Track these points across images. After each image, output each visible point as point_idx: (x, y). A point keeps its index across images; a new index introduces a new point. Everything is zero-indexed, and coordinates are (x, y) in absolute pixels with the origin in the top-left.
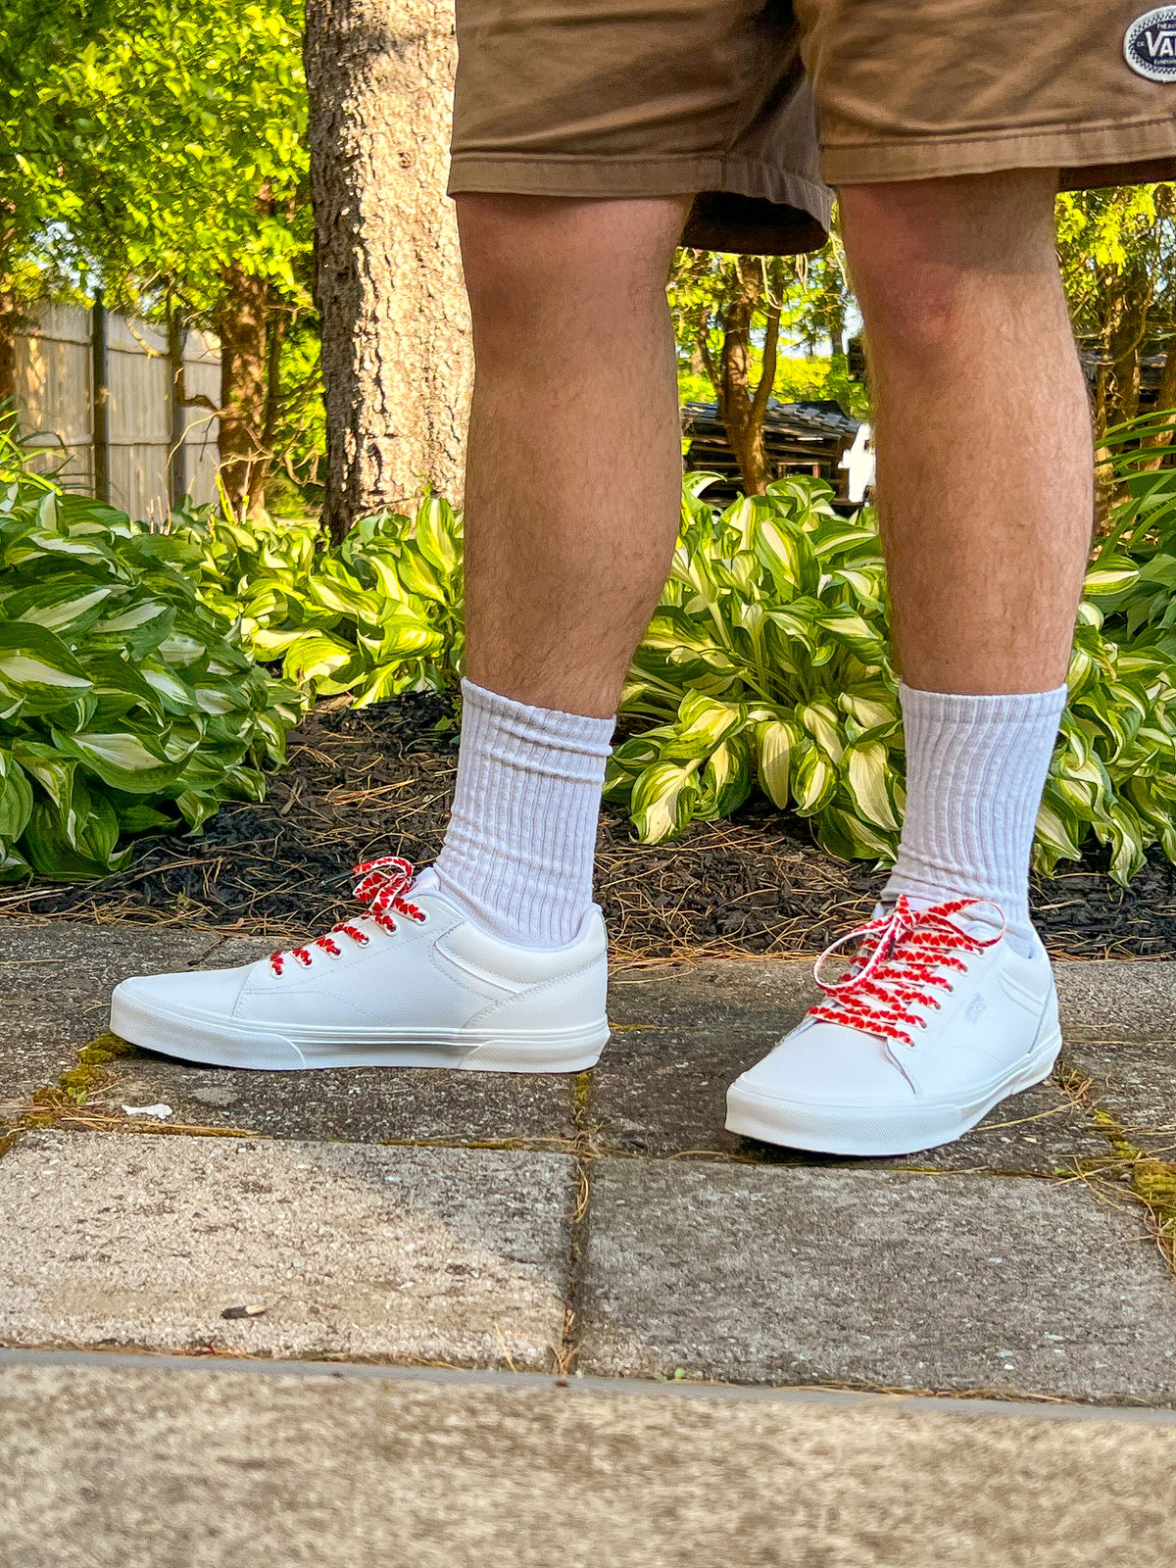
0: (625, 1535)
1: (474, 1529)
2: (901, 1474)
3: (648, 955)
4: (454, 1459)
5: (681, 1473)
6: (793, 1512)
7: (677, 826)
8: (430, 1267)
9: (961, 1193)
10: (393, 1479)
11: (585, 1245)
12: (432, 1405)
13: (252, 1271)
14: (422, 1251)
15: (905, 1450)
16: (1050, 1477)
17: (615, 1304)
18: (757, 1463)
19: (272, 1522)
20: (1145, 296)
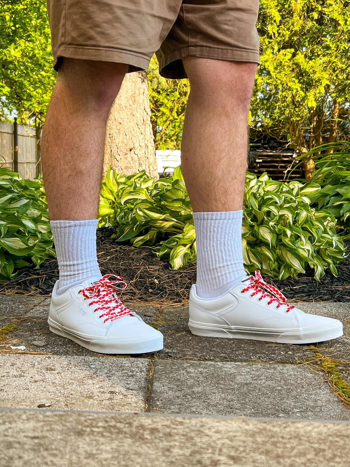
0: (153, 457)
1: (105, 456)
2: (243, 438)
3: (175, 302)
4: (100, 435)
5: (173, 438)
6: (208, 450)
7: (184, 264)
8: (103, 392)
9: (268, 369)
10: (80, 441)
11: (152, 385)
12: (94, 420)
13: (48, 394)
14: (101, 387)
15: (244, 431)
16: (290, 438)
17: (161, 402)
18: (197, 435)
19: (40, 454)
20: (323, 116)
